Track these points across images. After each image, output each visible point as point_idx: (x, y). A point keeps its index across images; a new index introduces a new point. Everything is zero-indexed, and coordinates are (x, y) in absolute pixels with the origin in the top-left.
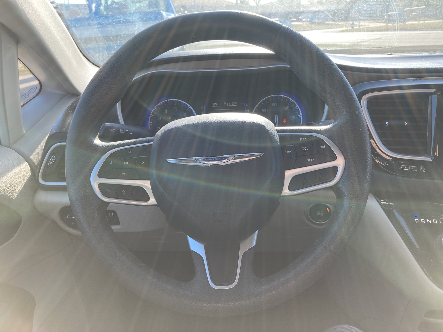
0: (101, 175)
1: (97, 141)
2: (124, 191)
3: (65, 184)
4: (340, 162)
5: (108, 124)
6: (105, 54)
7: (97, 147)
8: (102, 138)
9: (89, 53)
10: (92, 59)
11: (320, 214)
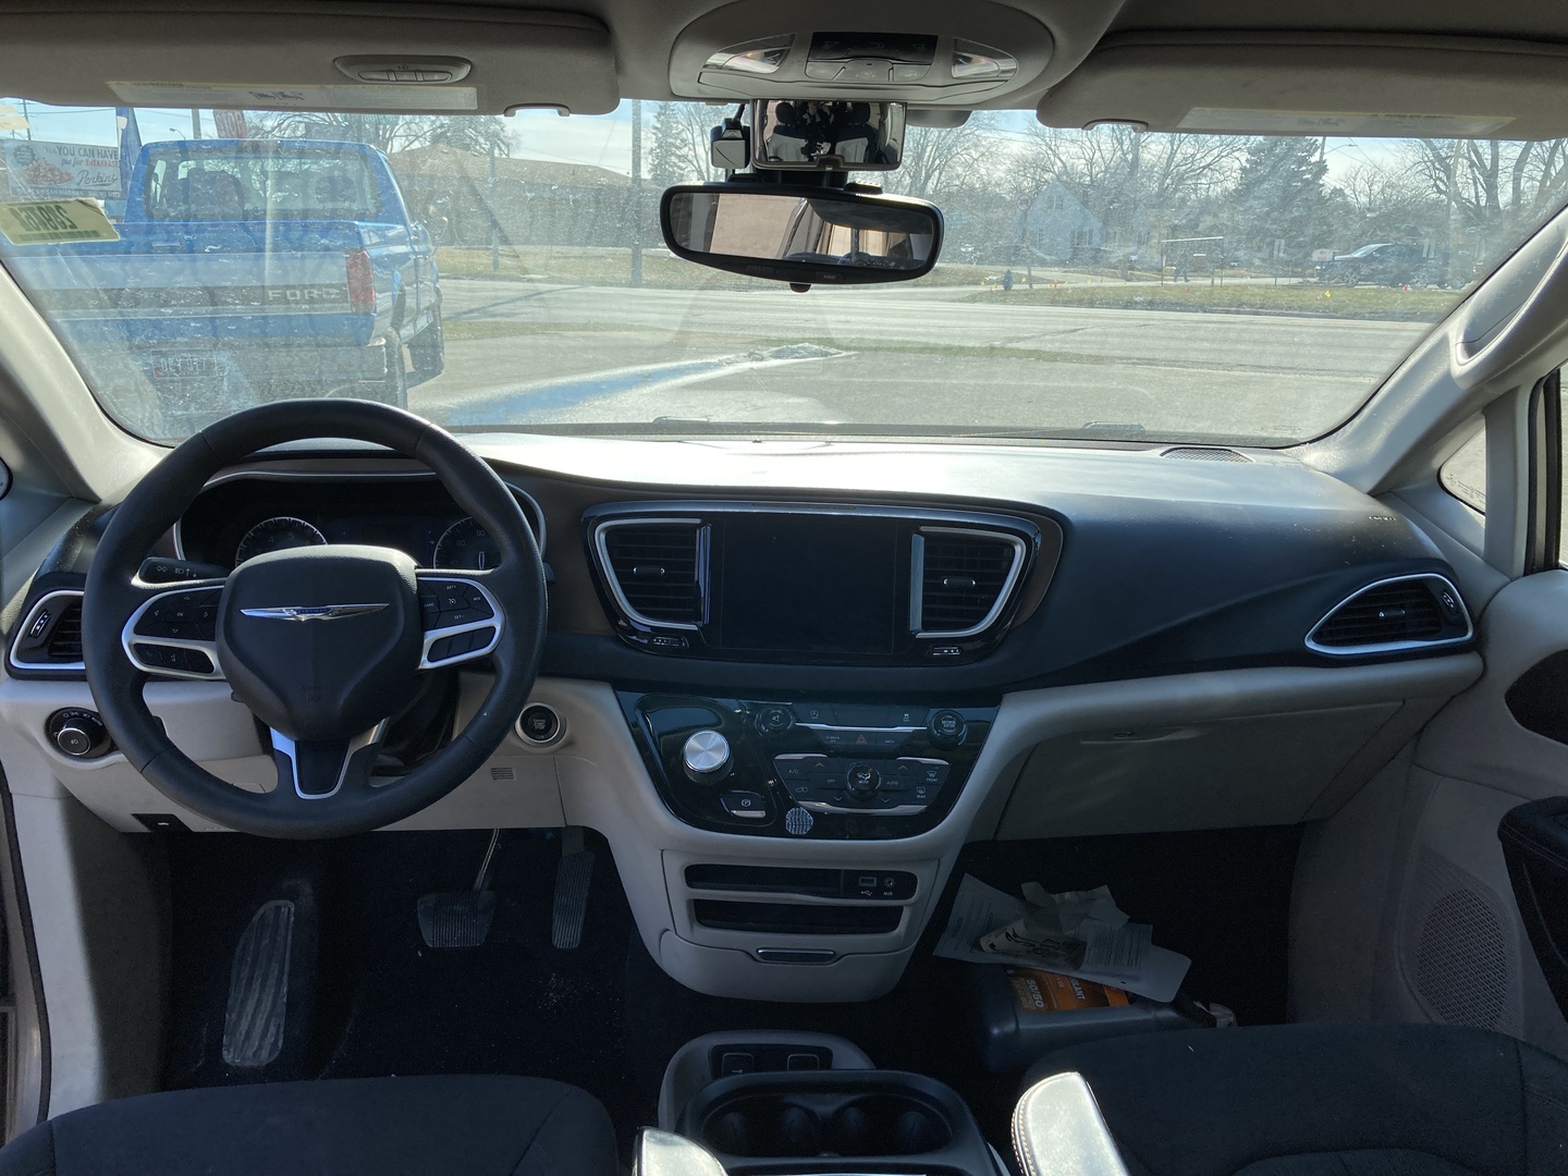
0: (138, 630)
1: (137, 581)
2: (173, 656)
3: (80, 666)
4: (496, 622)
5: (154, 559)
6: (157, 416)
7: (137, 590)
8: (144, 578)
9: (120, 412)
10: (127, 424)
11: (540, 724)
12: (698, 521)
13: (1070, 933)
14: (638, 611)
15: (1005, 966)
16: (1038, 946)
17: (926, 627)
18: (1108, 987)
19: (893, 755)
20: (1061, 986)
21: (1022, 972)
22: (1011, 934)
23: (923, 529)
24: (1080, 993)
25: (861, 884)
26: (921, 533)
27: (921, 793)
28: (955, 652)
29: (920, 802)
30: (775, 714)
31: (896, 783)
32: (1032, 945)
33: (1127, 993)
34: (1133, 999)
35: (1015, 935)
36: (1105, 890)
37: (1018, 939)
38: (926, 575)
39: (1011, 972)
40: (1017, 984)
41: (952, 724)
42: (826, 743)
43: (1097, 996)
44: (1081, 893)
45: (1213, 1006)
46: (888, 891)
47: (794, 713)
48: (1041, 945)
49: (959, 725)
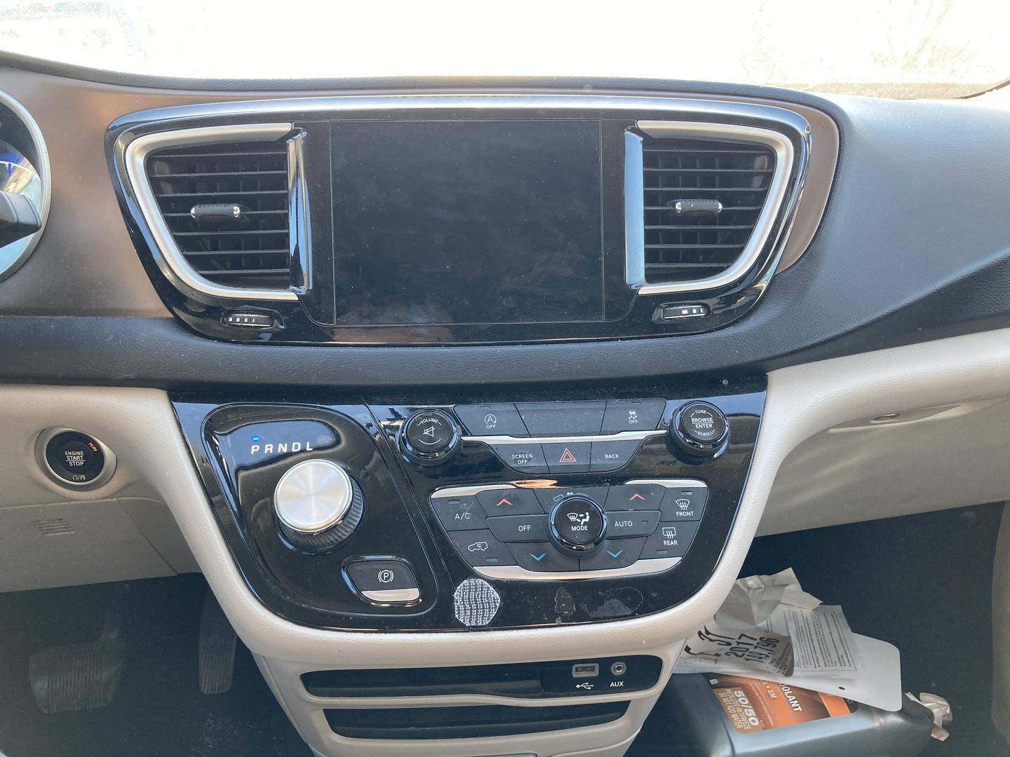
11: (76, 458)
12: (286, 127)
13: (763, 624)
14: (204, 276)
15: (708, 676)
16: (734, 644)
17: (651, 278)
18: (824, 694)
19: (617, 478)
20: (773, 696)
21: (726, 682)
22: (703, 632)
23: (643, 125)
24: (795, 704)
25: (575, 675)
26: (639, 132)
27: (670, 536)
28: (696, 311)
29: (670, 553)
30: (429, 425)
31: (630, 523)
32: (729, 644)
33: (845, 700)
34: (854, 706)
35: (708, 633)
36: (789, 573)
37: (710, 636)
38: (649, 199)
39: (713, 682)
40: (725, 696)
41: (708, 422)
42: (513, 465)
43: (815, 705)
44: (764, 577)
45: (922, 695)
46: (617, 679)
47: (458, 421)
48: (738, 643)
49: (718, 424)
